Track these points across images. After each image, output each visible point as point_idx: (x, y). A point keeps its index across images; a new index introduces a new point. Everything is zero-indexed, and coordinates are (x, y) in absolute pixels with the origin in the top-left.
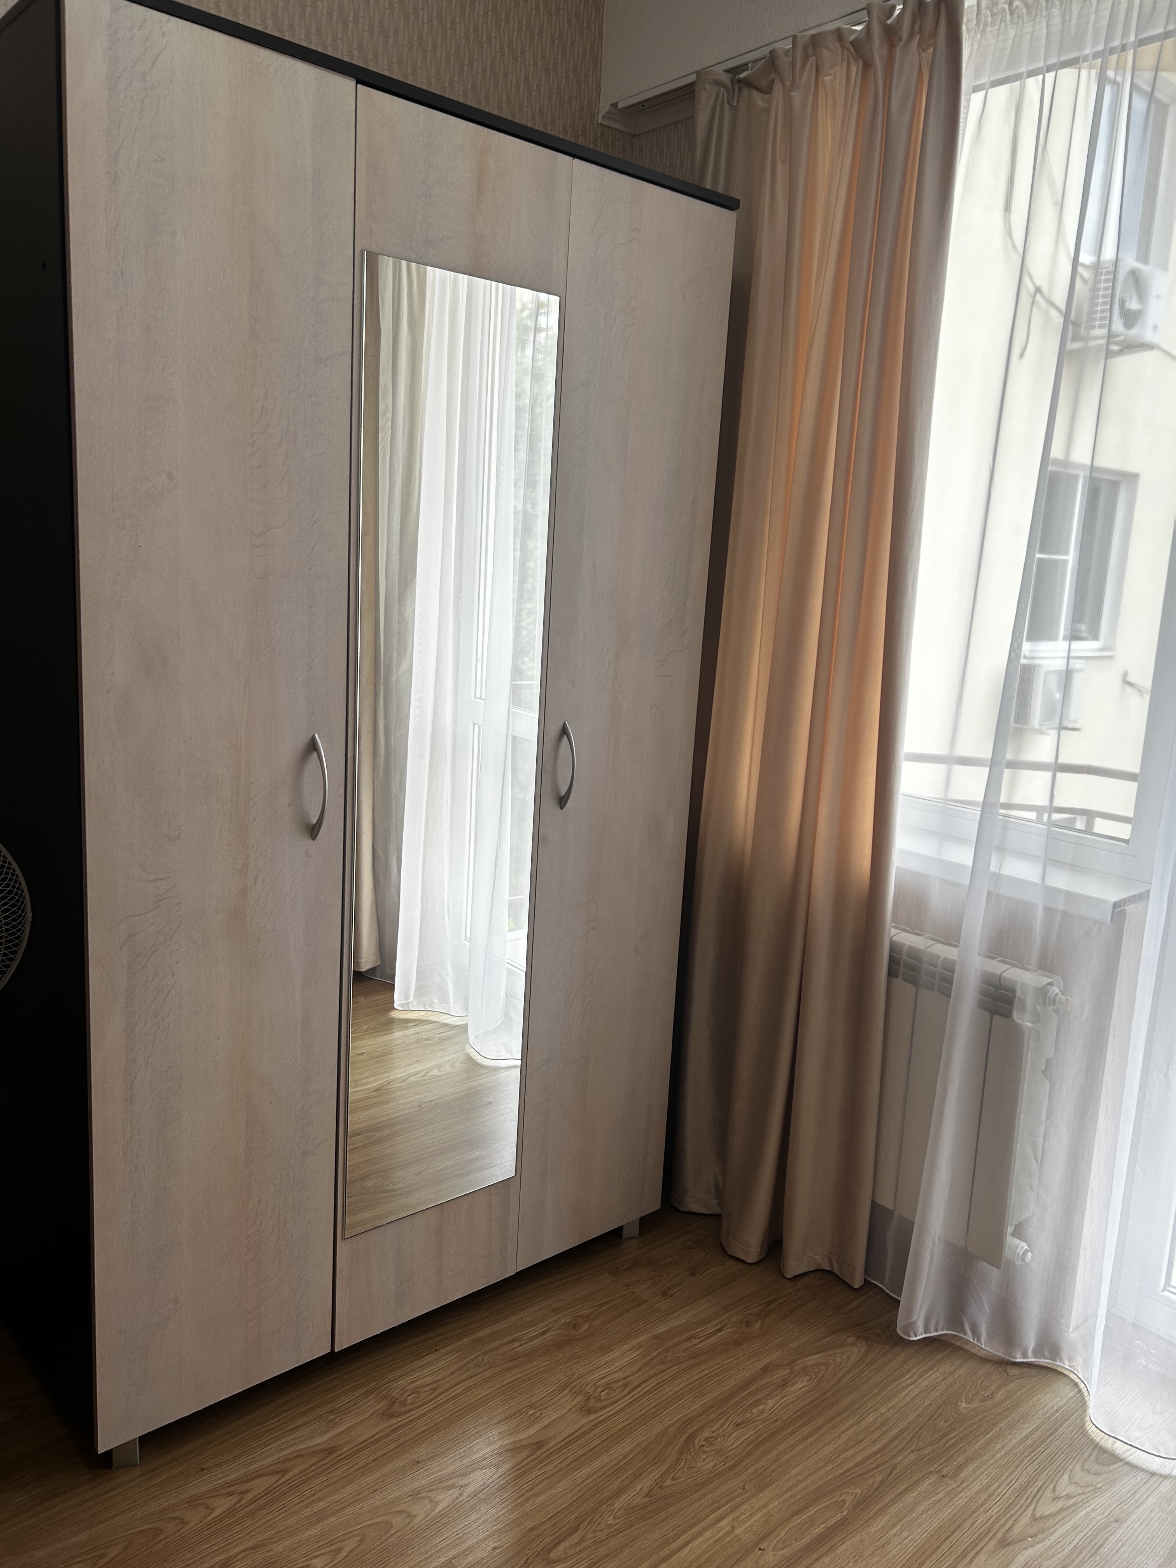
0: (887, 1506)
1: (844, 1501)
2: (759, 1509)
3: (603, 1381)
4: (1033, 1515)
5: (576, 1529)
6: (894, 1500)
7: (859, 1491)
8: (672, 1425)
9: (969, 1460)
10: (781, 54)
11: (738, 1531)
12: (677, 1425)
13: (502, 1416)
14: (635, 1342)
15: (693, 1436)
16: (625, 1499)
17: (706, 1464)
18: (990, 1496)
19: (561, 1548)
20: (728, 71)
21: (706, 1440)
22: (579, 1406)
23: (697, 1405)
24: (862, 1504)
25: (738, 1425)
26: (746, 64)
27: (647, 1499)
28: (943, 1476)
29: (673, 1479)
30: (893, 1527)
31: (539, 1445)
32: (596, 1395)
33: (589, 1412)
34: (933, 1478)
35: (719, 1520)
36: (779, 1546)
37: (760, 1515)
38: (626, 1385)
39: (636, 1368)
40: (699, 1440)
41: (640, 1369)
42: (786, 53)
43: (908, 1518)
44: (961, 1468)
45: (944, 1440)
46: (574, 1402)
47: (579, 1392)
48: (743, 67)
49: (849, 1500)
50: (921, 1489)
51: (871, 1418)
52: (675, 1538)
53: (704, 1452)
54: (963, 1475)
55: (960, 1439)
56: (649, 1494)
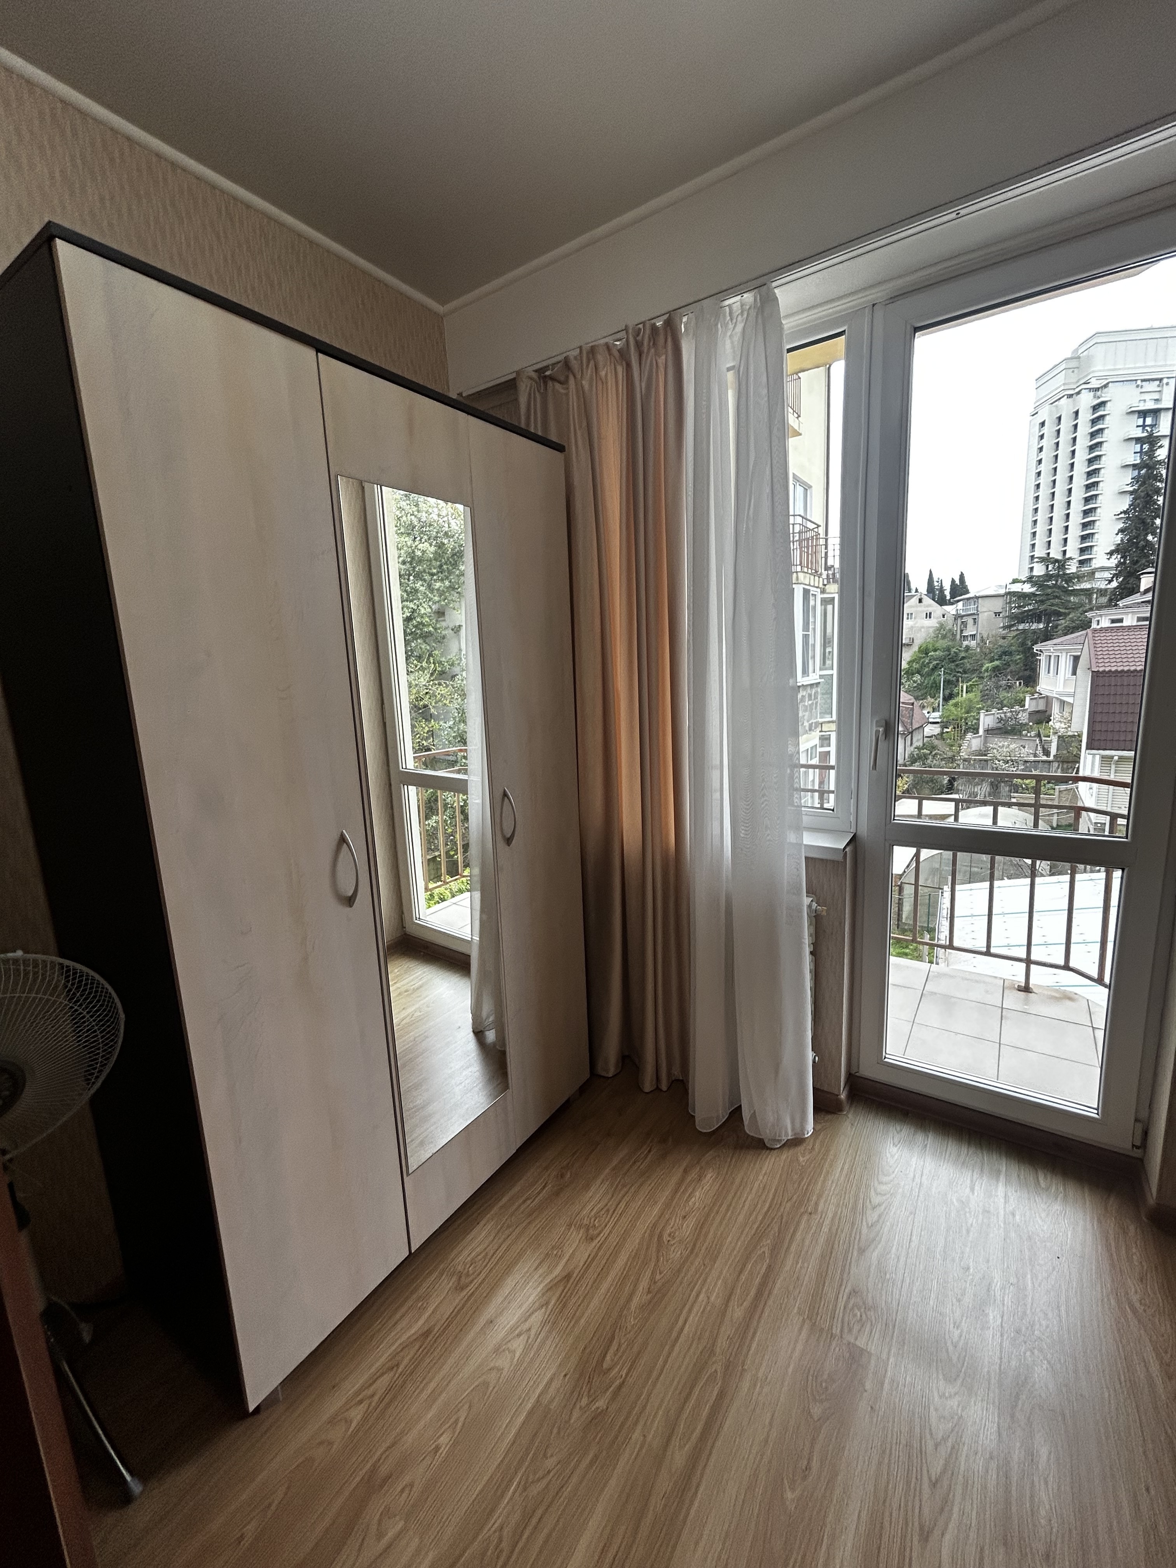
0: (788, 1248)
1: (764, 1252)
2: (719, 1278)
3: (592, 1214)
4: (867, 1224)
5: (613, 1338)
6: (790, 1243)
7: (769, 1241)
8: (645, 1233)
9: (820, 1196)
10: (572, 358)
11: (712, 1299)
12: (648, 1231)
13: (538, 1262)
14: (602, 1176)
15: (660, 1236)
16: (635, 1301)
17: (676, 1254)
18: (840, 1219)
19: (608, 1358)
20: (536, 371)
21: (670, 1235)
22: (584, 1238)
23: (656, 1211)
24: (775, 1249)
25: (685, 1217)
26: (548, 366)
27: (650, 1296)
28: (810, 1214)
29: (660, 1273)
30: (797, 1263)
31: (568, 1277)
32: (591, 1225)
33: (592, 1239)
34: (805, 1217)
35: (698, 1296)
36: (740, 1302)
37: (720, 1281)
38: (608, 1210)
39: (610, 1196)
40: (666, 1238)
41: (613, 1196)
42: (575, 358)
43: (803, 1253)
44: (817, 1204)
45: (801, 1188)
46: (580, 1235)
47: (580, 1226)
48: (546, 368)
49: (766, 1249)
50: (802, 1227)
51: (756, 1185)
52: (677, 1321)
53: (672, 1245)
54: (820, 1209)
55: (809, 1185)
56: (649, 1292)
